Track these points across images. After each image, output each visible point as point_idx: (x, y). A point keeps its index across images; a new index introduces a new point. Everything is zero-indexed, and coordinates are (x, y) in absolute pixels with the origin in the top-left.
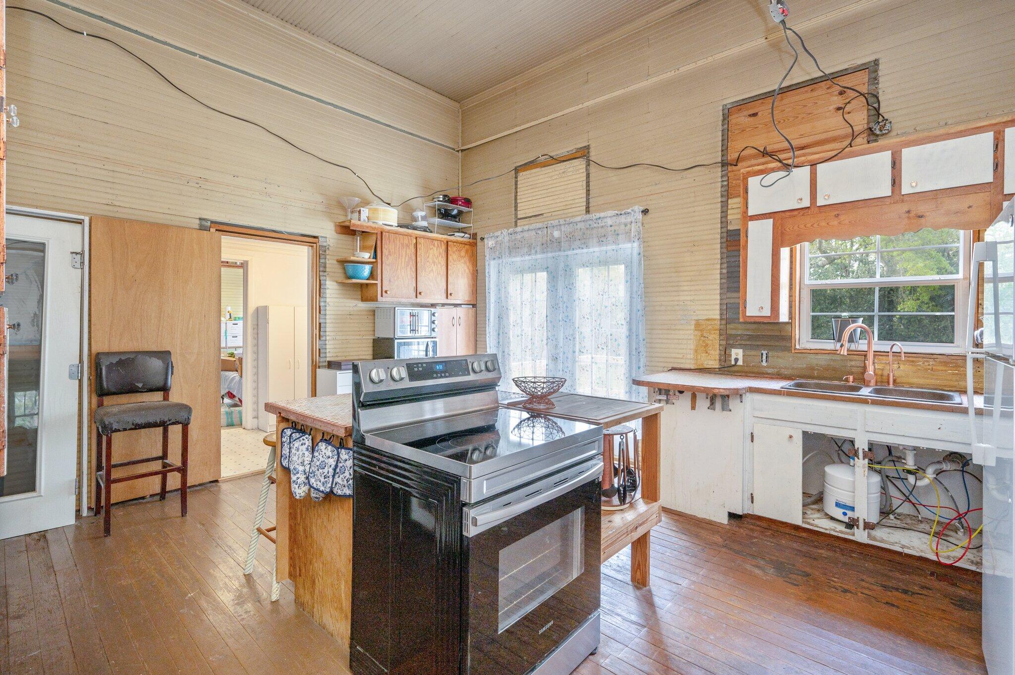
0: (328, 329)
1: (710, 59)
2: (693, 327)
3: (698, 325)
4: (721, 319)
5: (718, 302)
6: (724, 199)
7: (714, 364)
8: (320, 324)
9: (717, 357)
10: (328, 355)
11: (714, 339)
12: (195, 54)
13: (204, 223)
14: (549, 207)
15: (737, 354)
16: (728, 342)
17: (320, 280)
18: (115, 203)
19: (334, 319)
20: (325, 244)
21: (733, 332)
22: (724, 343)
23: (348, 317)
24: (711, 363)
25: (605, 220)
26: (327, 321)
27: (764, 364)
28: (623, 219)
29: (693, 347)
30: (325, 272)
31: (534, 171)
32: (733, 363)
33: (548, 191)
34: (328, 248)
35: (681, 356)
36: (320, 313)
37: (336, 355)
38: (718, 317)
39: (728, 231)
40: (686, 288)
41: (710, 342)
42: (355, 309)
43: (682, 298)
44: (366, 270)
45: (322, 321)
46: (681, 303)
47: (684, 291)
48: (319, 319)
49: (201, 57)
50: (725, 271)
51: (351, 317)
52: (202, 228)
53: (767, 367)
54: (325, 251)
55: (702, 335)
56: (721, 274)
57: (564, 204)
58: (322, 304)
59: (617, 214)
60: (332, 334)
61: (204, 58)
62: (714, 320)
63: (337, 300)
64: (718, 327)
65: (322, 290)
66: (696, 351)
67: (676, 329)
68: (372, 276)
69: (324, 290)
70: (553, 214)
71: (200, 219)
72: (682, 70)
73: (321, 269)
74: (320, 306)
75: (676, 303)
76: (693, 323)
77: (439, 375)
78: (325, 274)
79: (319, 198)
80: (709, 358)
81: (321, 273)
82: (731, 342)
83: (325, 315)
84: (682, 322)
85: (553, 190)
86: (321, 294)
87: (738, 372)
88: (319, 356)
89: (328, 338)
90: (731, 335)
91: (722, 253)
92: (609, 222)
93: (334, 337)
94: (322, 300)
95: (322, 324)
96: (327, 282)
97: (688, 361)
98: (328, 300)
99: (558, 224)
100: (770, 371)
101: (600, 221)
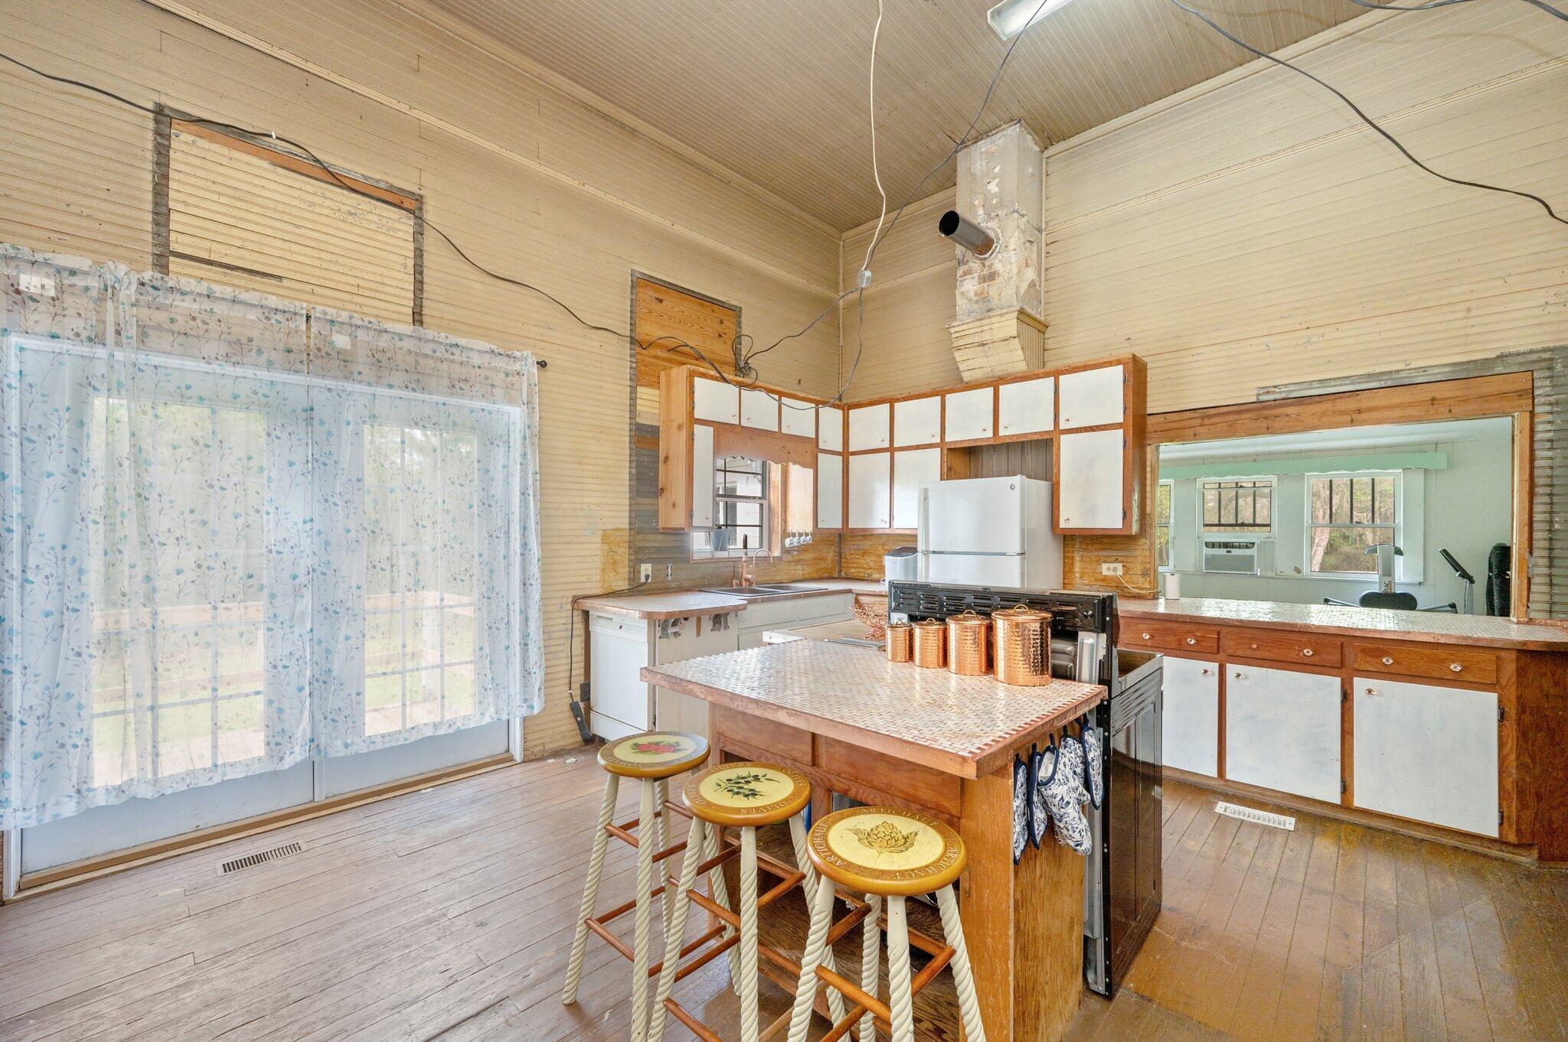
1: (620, 202)
2: (599, 539)
3: (606, 537)
4: (630, 529)
5: (627, 508)
6: (633, 384)
7: (623, 585)
9: (627, 576)
11: (623, 553)
14: (302, 268)
15: (646, 570)
16: (638, 555)
21: (642, 544)
22: (633, 557)
24: (620, 583)
25: (471, 354)
27: (670, 578)
28: (501, 363)
29: (599, 565)
31: (255, 161)
32: (643, 580)
33: (298, 231)
35: (584, 579)
38: (627, 527)
39: (638, 424)
40: (591, 487)
41: (617, 558)
43: (587, 500)
46: (585, 507)
47: (588, 490)
50: (634, 471)
53: (672, 581)
55: (610, 550)
56: (630, 474)
57: (355, 281)
59: (493, 351)
62: (623, 529)
64: (627, 538)
66: (603, 570)
67: (579, 543)
70: (317, 290)
72: (587, 188)
75: (579, 506)
76: (600, 533)
80: (617, 577)
82: (640, 556)
84: (586, 532)
85: (321, 237)
87: (649, 590)
90: (640, 547)
91: (631, 449)
92: (476, 359)
97: (594, 585)
99: (347, 320)
100: (674, 585)
101: (457, 351)
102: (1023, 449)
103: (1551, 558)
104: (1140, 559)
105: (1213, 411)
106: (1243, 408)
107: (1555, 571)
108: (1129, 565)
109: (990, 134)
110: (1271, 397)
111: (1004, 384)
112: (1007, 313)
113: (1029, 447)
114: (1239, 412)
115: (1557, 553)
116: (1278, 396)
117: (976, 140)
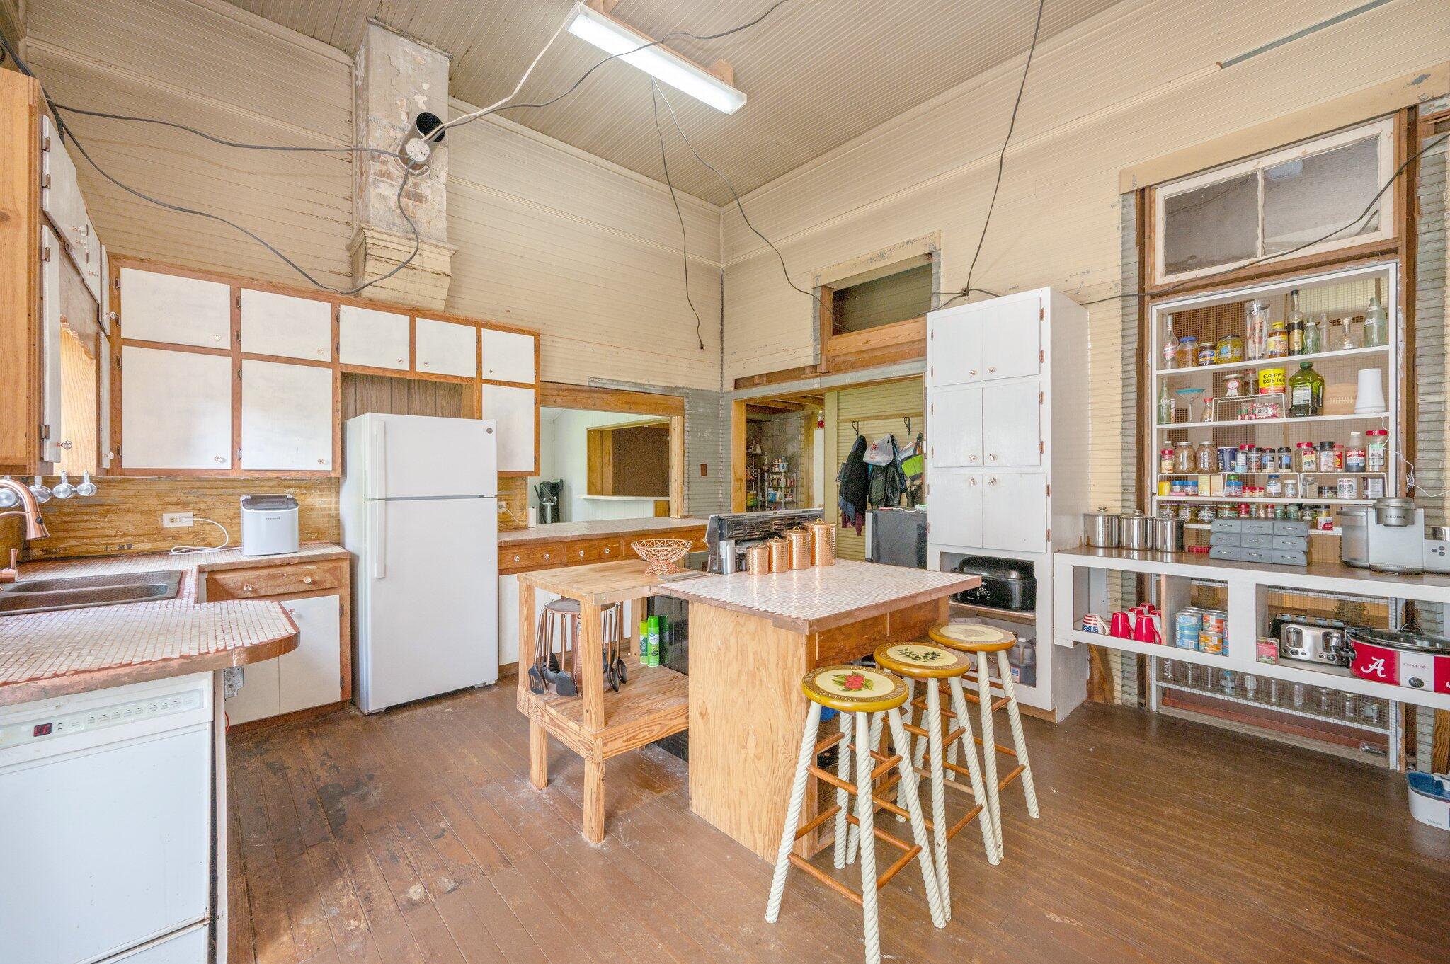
102: (409, 387)
103: (688, 486)
104: (519, 496)
105: (564, 387)
106: (582, 388)
107: (691, 493)
108: (510, 502)
109: (418, 41)
110: (595, 385)
111: (421, 317)
112: (442, 247)
113: (417, 386)
114: (579, 391)
115: (690, 484)
116: (598, 385)
117: (400, 33)
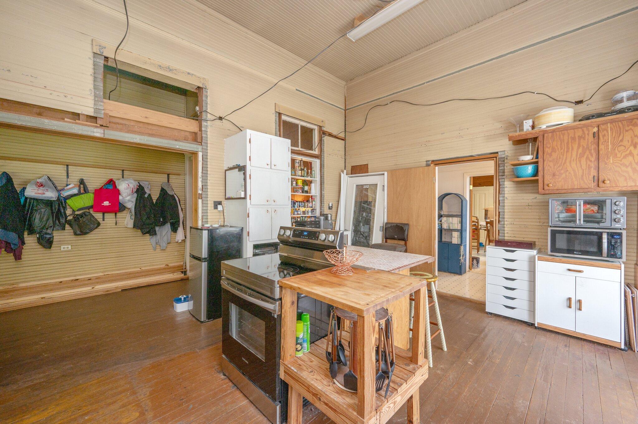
0: (506, 217)
8: (499, 212)
10: (506, 235)
12: (424, 83)
13: (428, 163)
17: (499, 182)
18: (397, 164)
19: (511, 209)
20: (503, 156)
23: (527, 207)
26: (506, 211)
30: (504, 175)
34: (507, 158)
36: (499, 205)
37: (514, 236)
42: (535, 201)
44: (530, 169)
45: (500, 210)
48: (498, 208)
49: (427, 82)
51: (530, 207)
52: (428, 165)
54: (504, 161)
58: (501, 199)
60: (510, 220)
61: (428, 82)
63: (515, 195)
65: (501, 189)
68: (536, 173)
69: (503, 189)
71: (426, 161)
73: (500, 174)
74: (499, 201)
77: (303, 237)
78: (504, 177)
79: (499, 125)
81: (500, 177)
83: (504, 206)
86: (500, 192)
88: (499, 235)
89: (506, 223)
93: (512, 223)
94: (501, 195)
95: (501, 213)
96: (506, 183)
98: (506, 195)
